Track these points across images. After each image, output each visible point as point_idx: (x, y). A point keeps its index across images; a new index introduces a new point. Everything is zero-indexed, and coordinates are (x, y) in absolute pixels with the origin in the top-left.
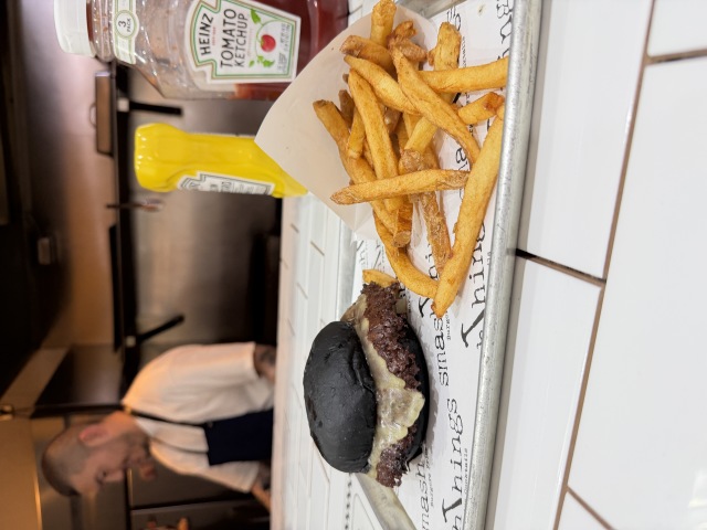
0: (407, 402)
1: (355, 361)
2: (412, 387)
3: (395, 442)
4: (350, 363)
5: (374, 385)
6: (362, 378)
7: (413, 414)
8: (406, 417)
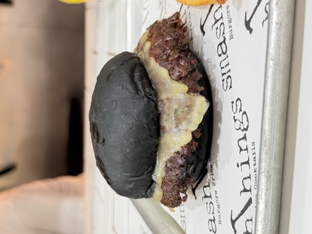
0: (190, 107)
1: (137, 75)
2: (195, 91)
3: (179, 149)
4: (132, 77)
5: (156, 94)
6: (144, 88)
7: (197, 118)
8: (189, 122)
